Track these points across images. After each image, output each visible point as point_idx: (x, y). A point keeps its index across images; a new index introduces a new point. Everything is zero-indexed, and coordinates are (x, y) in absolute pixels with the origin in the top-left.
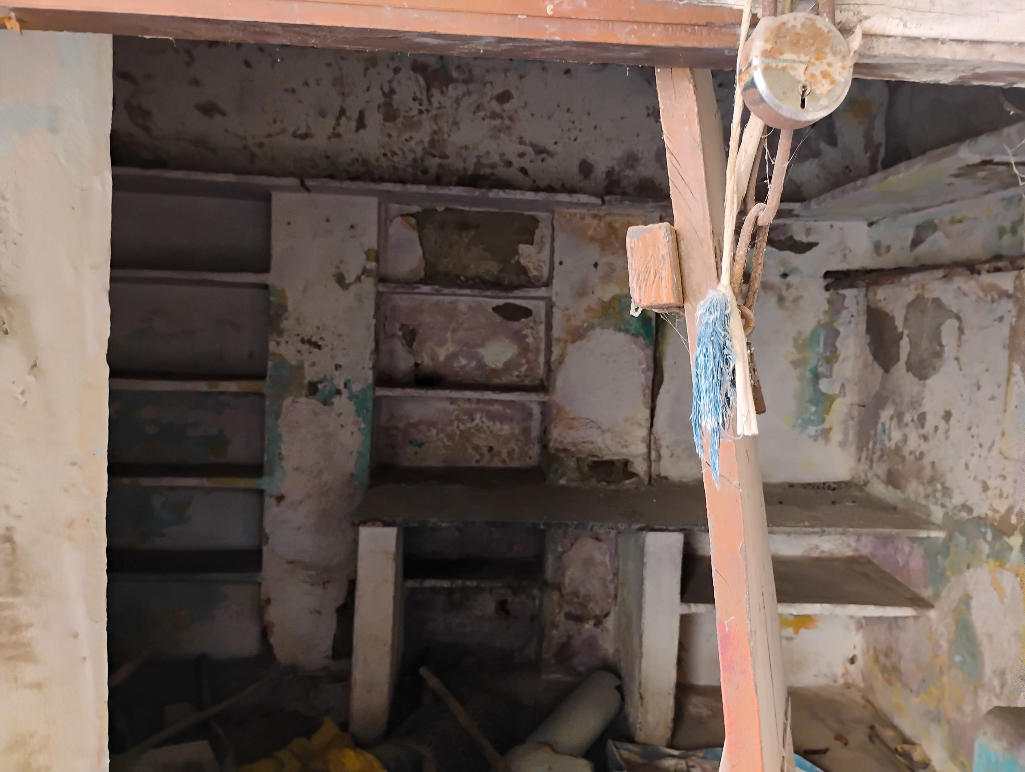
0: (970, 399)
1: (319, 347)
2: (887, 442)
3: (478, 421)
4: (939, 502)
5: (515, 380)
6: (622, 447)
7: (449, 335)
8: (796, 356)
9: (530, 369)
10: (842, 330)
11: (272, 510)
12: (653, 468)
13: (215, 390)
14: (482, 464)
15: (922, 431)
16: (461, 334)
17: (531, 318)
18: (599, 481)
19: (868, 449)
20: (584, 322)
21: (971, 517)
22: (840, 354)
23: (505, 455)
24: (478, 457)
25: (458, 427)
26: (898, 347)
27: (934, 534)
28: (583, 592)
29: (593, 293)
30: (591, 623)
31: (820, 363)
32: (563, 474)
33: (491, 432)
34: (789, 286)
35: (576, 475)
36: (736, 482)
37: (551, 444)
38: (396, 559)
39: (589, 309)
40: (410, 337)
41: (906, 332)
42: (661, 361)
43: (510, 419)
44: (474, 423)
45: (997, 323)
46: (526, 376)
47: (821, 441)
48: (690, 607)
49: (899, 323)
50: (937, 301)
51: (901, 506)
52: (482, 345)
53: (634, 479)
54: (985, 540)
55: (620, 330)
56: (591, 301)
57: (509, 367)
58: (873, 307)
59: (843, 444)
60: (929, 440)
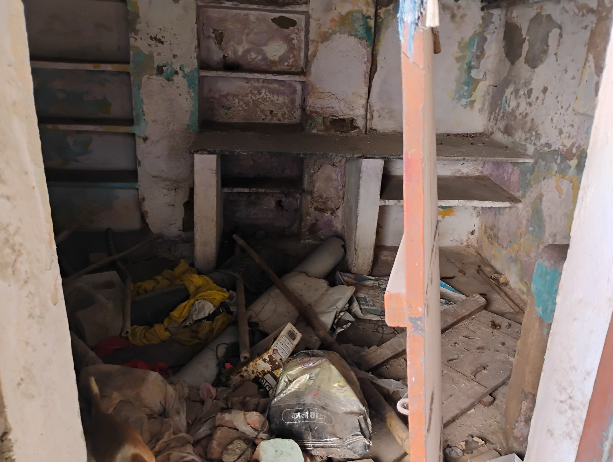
0: (560, 79)
1: (162, 43)
2: (507, 108)
3: (263, 94)
4: (533, 142)
5: (286, 68)
6: (351, 110)
7: (244, 37)
8: (459, 54)
9: (295, 61)
10: (489, 37)
11: (141, 146)
12: (368, 124)
13: (98, 69)
14: (266, 121)
15: (528, 100)
16: (251, 37)
17: (296, 27)
18: (336, 131)
19: (495, 113)
20: (330, 29)
21: (550, 150)
22: (486, 53)
23: (280, 115)
24: (264, 117)
25: (251, 98)
26: (522, 48)
27: (527, 161)
28: (325, 195)
29: (335, 9)
30: (329, 212)
31: (473, 59)
32: (315, 126)
33: (272, 101)
34: (459, 7)
35: (323, 127)
36: (421, 66)
37: (308, 109)
38: (217, 174)
39: (333, 20)
40: (220, 38)
41: (527, 38)
42: (376, 57)
43: (283, 94)
44: (261, 96)
45: (583, 30)
46: (292, 66)
47: (468, 108)
48: (385, 202)
49: (524, 32)
50: (549, 16)
51: (510, 146)
52: (265, 45)
53: (357, 130)
54: (556, 163)
55: (352, 35)
56: (334, 14)
57: (282, 59)
58: (509, 22)
59: (481, 110)
60: (532, 106)
